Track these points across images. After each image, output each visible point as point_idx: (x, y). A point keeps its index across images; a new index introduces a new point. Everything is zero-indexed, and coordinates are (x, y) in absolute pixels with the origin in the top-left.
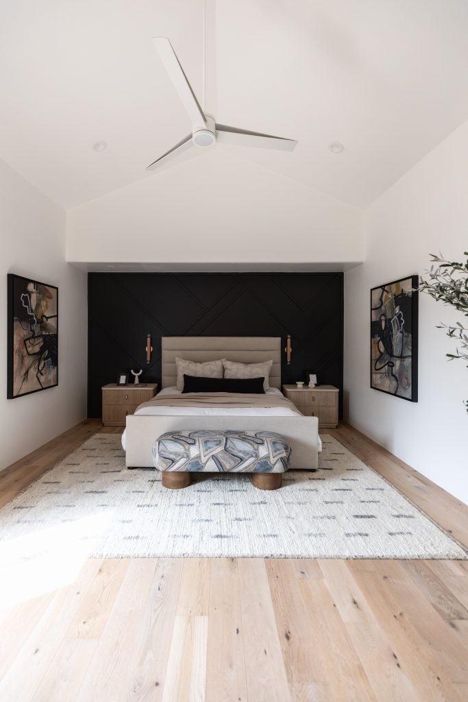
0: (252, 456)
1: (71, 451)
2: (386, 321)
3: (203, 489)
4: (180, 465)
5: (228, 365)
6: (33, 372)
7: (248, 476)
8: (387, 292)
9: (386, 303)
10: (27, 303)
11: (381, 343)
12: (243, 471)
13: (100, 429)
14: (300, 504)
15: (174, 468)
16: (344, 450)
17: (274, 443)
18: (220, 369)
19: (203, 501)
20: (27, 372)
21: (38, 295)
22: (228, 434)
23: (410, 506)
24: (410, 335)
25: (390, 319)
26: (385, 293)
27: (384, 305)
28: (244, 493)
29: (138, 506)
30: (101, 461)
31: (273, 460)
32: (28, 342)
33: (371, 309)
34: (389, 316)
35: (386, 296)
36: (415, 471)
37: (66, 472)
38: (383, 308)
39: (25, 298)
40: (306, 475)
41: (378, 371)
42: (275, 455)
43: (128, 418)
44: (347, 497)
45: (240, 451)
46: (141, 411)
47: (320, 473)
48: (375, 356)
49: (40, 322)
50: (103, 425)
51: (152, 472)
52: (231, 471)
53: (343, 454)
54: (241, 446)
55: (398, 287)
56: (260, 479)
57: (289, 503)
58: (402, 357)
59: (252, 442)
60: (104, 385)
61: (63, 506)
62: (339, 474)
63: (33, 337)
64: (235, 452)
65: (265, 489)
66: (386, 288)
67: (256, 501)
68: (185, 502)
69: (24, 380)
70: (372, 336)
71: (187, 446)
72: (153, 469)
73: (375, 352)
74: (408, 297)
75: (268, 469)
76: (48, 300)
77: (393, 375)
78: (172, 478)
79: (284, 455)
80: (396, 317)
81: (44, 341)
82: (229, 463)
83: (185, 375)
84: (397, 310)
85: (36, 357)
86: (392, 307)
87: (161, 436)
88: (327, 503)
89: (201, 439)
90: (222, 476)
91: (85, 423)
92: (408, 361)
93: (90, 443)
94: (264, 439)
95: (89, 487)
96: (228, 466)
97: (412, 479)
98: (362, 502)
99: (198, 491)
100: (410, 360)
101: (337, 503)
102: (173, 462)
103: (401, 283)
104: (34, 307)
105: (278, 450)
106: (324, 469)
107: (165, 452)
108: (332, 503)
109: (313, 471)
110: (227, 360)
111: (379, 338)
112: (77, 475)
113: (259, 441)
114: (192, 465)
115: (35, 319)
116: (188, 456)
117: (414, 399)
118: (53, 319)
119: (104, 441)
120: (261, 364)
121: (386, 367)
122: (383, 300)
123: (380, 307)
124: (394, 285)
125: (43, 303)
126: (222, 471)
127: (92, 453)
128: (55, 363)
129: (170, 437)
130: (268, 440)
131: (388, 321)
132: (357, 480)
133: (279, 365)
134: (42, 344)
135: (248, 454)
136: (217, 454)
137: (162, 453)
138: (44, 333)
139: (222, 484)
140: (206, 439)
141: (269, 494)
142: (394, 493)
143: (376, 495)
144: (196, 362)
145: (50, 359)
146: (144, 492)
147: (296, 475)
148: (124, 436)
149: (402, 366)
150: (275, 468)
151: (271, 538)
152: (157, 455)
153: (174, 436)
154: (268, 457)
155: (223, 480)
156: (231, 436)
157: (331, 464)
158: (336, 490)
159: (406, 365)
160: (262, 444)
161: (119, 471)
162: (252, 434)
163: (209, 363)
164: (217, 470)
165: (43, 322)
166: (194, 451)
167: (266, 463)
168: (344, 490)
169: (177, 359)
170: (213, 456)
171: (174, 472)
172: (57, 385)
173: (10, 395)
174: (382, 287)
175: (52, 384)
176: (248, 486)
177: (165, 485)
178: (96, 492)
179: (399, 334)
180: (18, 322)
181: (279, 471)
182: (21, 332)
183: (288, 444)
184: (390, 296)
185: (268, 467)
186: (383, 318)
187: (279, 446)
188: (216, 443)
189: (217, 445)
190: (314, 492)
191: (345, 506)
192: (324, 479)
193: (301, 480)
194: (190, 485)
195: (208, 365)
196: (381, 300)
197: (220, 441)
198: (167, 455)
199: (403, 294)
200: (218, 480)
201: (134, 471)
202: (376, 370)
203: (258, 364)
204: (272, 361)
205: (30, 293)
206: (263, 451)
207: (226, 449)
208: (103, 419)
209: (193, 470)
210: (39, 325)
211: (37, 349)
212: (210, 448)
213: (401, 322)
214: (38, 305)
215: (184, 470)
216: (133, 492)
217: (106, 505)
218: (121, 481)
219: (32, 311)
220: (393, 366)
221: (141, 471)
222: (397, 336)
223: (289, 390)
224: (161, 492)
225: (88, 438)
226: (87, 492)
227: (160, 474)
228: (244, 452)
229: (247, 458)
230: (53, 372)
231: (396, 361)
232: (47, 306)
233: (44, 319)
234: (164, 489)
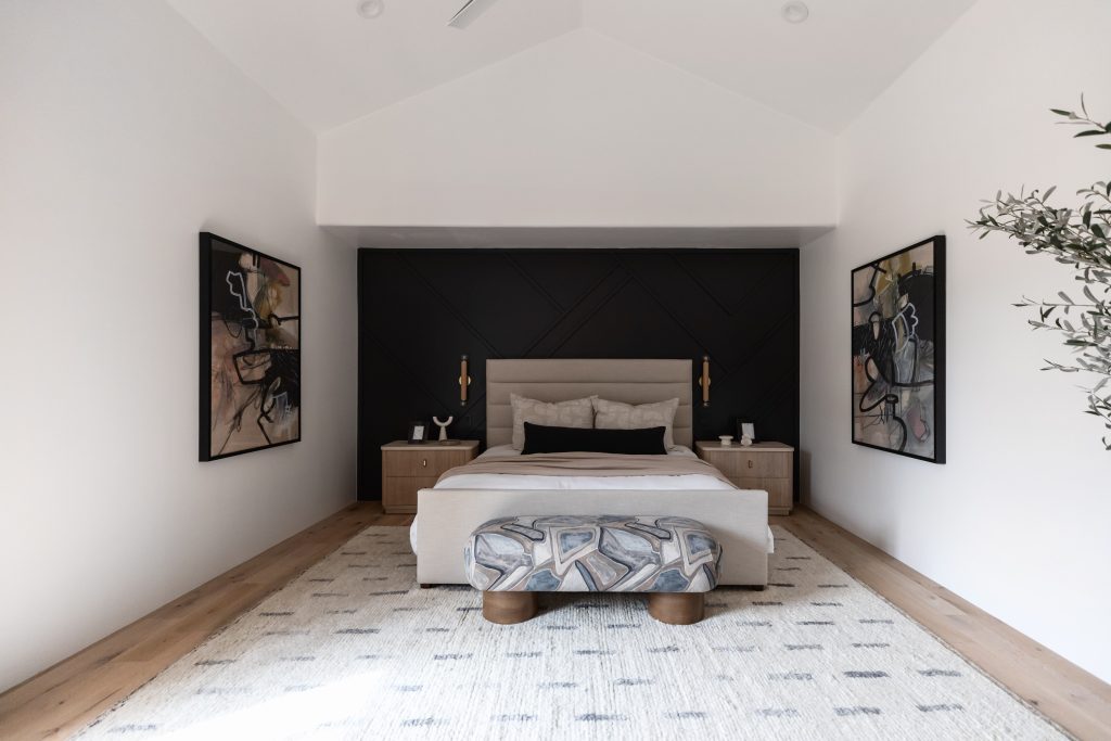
0: (650, 562)
1: (322, 557)
2: (881, 323)
3: (559, 623)
4: (516, 579)
5: (602, 405)
6: (251, 415)
7: (642, 599)
8: (885, 272)
9: (882, 292)
10: (238, 289)
11: (872, 364)
12: (634, 590)
13: (377, 519)
14: (741, 650)
15: (505, 584)
16: (809, 552)
17: (691, 537)
18: (587, 413)
19: (559, 648)
20: (239, 415)
21: (261, 276)
22: (605, 521)
23: (948, 652)
24: (931, 344)
25: (890, 320)
26: (879, 274)
27: (877, 295)
28: (635, 630)
29: (436, 657)
30: (374, 573)
31: (688, 569)
32: (240, 360)
33: (853, 306)
34: (887, 313)
35: (882, 279)
36: (942, 588)
37: (307, 595)
38: (875, 301)
39: (235, 280)
40: (746, 597)
41: (866, 413)
42: (693, 557)
43: (422, 495)
44: (825, 636)
45: (628, 553)
46: (446, 482)
47: (772, 592)
48: (861, 386)
49: (266, 325)
50: (384, 513)
51: (465, 592)
52: (610, 590)
53: (809, 558)
54: (630, 544)
55: (905, 263)
56: (665, 604)
57: (721, 649)
58: (914, 385)
59: (650, 536)
60: (386, 442)
61: (292, 660)
62: (806, 594)
63: (251, 351)
64: (619, 554)
65: (674, 624)
66: (881, 265)
67: (659, 646)
68: (524, 648)
69: (233, 428)
70: (855, 352)
71: (529, 544)
72: (467, 587)
73: (861, 379)
74: (926, 276)
75: (680, 586)
76: (282, 288)
77: (895, 418)
78: (501, 604)
79: (710, 558)
80: (901, 314)
81: (274, 359)
82: (608, 574)
83: (526, 425)
84: (904, 302)
85: (256, 388)
86: (894, 297)
87: (481, 527)
88: (791, 648)
89: (554, 531)
90: (594, 599)
91: (352, 509)
92: (927, 392)
93: (358, 542)
94: (672, 530)
95: (344, 622)
96: (605, 581)
97: (938, 602)
98: (858, 645)
99: (549, 628)
100: (931, 387)
101: (811, 648)
102: (503, 573)
103: (911, 252)
104: (252, 298)
105: (699, 550)
106: (779, 585)
107: (487, 554)
108: (801, 648)
109: (760, 588)
110: (600, 397)
111: (868, 355)
112: (326, 599)
113: (663, 534)
114: (539, 578)
115: (254, 319)
116: (530, 563)
117: (939, 457)
118: (291, 322)
119: (381, 539)
120: (658, 404)
121: (883, 404)
122: (876, 287)
123: (871, 299)
124: (897, 258)
125: (272, 293)
126: (594, 589)
127: (357, 561)
128: (295, 399)
129: (498, 528)
130: (680, 531)
131: (886, 324)
132: (840, 605)
133: (690, 407)
134: (269, 365)
135: (643, 558)
136: (586, 557)
137: (482, 556)
138: (273, 346)
139: (593, 613)
140: (565, 529)
141: (681, 633)
142: (912, 628)
143: (878, 632)
144: (546, 401)
145: (285, 393)
146: (447, 630)
147: (729, 597)
148: (414, 528)
149: (914, 401)
150: (692, 585)
151: (692, 719)
152: (473, 561)
153: (506, 526)
154: (679, 563)
155: (595, 606)
156: (608, 525)
157: (789, 577)
158: (806, 624)
159: (921, 399)
160: (669, 539)
161: (404, 592)
162: (650, 522)
163: (568, 402)
164: (585, 588)
165: (270, 326)
166: (542, 553)
167: (676, 575)
168: (820, 623)
169: (513, 396)
170: (577, 562)
171: (504, 593)
172: (299, 440)
173: (205, 454)
174: (875, 264)
175: (290, 439)
176: (643, 617)
177: (489, 616)
178: (359, 631)
179: (908, 345)
180: (221, 323)
181: (700, 590)
182: (225, 341)
183: (714, 541)
184: (889, 278)
185: (680, 582)
186: (876, 318)
187: (700, 543)
188: (581, 538)
189: (584, 541)
190: (765, 627)
191: (827, 653)
192: (780, 603)
193: (738, 606)
194: (534, 615)
195: (567, 406)
196: (871, 286)
197: (591, 534)
198: (491, 560)
199: (915, 271)
200: (587, 607)
201: (431, 590)
202: (862, 411)
203: (654, 405)
204: (677, 399)
205: (245, 272)
206: (670, 552)
207: (601, 549)
208: (384, 503)
209: (541, 588)
210: (263, 331)
211: (259, 374)
212: (571, 547)
213: (911, 321)
214: (261, 295)
215: (522, 589)
216: (428, 630)
217: (373, 657)
218: (407, 609)
219: (249, 305)
220: (897, 400)
221: (444, 592)
222: (904, 348)
223: (707, 449)
224: (480, 629)
225: (356, 533)
226: (340, 632)
227: (480, 596)
228: (635, 554)
229: (641, 564)
230: (292, 417)
231: (901, 391)
232: (278, 299)
233: (274, 321)
234: (487, 624)
